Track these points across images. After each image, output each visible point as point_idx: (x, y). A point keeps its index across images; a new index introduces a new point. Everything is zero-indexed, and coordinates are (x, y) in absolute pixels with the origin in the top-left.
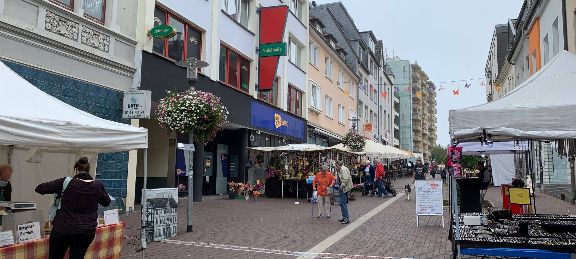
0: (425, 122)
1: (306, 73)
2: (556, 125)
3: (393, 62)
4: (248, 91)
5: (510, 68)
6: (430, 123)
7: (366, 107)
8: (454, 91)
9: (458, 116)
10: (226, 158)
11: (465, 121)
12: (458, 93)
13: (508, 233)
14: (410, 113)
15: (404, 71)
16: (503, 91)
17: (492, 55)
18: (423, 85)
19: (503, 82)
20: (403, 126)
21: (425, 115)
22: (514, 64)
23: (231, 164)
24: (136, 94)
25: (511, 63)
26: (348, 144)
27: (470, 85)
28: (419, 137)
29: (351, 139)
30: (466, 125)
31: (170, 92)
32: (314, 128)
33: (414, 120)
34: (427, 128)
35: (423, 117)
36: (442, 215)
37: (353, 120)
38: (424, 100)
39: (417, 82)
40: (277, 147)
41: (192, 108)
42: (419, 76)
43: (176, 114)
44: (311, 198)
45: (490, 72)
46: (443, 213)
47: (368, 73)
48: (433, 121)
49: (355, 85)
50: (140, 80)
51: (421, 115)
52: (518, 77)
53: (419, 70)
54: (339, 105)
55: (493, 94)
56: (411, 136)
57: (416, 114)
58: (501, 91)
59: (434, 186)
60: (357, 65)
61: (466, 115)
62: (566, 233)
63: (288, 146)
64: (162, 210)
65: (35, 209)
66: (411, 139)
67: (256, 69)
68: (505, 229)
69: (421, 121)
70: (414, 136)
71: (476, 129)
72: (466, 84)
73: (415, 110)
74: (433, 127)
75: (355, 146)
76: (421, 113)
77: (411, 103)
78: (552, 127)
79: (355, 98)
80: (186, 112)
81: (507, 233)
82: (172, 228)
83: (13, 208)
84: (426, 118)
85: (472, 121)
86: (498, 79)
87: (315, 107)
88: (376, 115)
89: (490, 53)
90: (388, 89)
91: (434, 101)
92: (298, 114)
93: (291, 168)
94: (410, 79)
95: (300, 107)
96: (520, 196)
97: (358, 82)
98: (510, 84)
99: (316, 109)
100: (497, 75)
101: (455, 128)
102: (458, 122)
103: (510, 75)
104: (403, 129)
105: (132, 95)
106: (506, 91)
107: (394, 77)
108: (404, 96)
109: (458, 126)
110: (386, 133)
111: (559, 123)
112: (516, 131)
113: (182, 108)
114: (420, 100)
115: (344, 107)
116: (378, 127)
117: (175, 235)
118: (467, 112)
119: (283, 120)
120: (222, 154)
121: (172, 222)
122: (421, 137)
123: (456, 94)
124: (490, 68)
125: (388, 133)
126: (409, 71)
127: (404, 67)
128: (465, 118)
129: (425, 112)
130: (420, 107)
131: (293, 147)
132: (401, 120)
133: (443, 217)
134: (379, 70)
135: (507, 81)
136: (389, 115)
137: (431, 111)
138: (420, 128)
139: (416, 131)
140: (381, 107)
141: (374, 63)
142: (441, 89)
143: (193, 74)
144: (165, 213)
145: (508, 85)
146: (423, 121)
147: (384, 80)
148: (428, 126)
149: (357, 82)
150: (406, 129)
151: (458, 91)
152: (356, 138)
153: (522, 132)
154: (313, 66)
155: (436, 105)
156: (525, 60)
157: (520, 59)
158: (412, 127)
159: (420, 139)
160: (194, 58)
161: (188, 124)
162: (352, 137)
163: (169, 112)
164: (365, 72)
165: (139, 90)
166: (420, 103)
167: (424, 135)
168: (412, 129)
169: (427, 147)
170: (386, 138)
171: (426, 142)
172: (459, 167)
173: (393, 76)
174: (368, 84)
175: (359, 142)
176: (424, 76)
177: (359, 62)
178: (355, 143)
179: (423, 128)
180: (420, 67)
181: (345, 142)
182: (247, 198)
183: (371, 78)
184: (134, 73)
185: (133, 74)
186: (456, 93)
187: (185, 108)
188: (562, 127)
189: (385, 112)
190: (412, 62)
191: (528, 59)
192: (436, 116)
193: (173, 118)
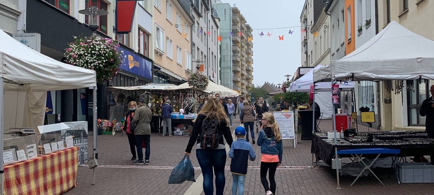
0: (244, 63)
1: (152, 16)
2: (395, 71)
3: (215, 4)
4: (106, 32)
5: (325, 18)
6: (247, 64)
7: (198, 49)
8: (279, 37)
9: (336, 65)
10: (85, 97)
11: (341, 68)
12: (283, 38)
13: (362, 141)
14: (231, 55)
15: (225, 14)
16: (318, 37)
17: (308, 4)
18: (242, 28)
19: (319, 30)
20: (224, 67)
21: (243, 56)
22: (330, 15)
23: (89, 103)
24: (26, 36)
25: (328, 14)
26: (194, 83)
27: (293, 32)
28: (238, 77)
29: (197, 80)
30: (342, 71)
31: (76, 37)
32: (160, 69)
33: (234, 62)
34: (245, 69)
35: (241, 58)
36: (294, 138)
37: (197, 62)
38: (242, 42)
39: (236, 25)
40: (139, 86)
41: (102, 52)
42: (238, 19)
43: (88, 57)
44: (174, 132)
45: (306, 19)
46: (294, 137)
47: (200, 16)
48: (249, 62)
49: (189, 27)
50: (25, 23)
51: (240, 56)
52: (333, 27)
53: (239, 14)
54: (178, 47)
55: (308, 39)
56: (231, 76)
57: (236, 56)
58: (316, 38)
59: (288, 116)
60: (191, 8)
61: (341, 64)
62: (394, 140)
63: (147, 85)
64: (78, 139)
65: (34, 134)
66: (231, 79)
67: (114, 12)
68: (359, 139)
69: (240, 62)
70: (234, 76)
71: (348, 73)
72: (290, 31)
73: (235, 52)
74: (250, 68)
75: (199, 86)
76: (240, 54)
77: (232, 45)
78: (392, 73)
79: (189, 40)
80: (96, 55)
81: (360, 141)
82: (85, 155)
83: (24, 133)
84: (244, 59)
85: (345, 68)
86: (315, 27)
87: (159, 48)
88: (205, 56)
89: (306, 3)
90: (215, 31)
91: (251, 44)
92: (146, 55)
93: (154, 105)
94: (230, 22)
95: (147, 49)
96: (368, 117)
97: (192, 25)
98: (325, 32)
99: (160, 50)
100: (313, 23)
101: (335, 73)
102: (336, 69)
103: (326, 24)
104: (224, 69)
105: (21, 37)
106: (321, 37)
107: (219, 21)
108: (226, 38)
109: (336, 71)
110: (213, 74)
111: (397, 70)
112: (372, 75)
113: (93, 52)
114: (239, 42)
115: (181, 49)
116: (207, 68)
117: (87, 161)
118: (342, 62)
119: (135, 61)
120: (81, 94)
121: (85, 150)
122: (240, 77)
123: (281, 40)
124: (305, 16)
125: (214, 73)
126: (229, 13)
127: (225, 10)
128: (341, 66)
129: (244, 54)
130: (239, 49)
131: (154, 86)
132: (222, 61)
133: (294, 140)
134: (207, 13)
135: (322, 29)
136: (215, 56)
137: (249, 53)
138: (239, 69)
139: (235, 72)
140: (209, 49)
141: (203, 7)
142: (269, 34)
143: (95, 22)
144: (80, 143)
145: (323, 32)
146: (242, 62)
147: (212, 23)
148: (246, 67)
149: (190, 25)
150: (227, 70)
151: (283, 36)
152: (200, 79)
153: (376, 75)
154: (157, 9)
155: (252, 47)
156: (340, 13)
157: (335, 11)
158: (232, 68)
159: (239, 79)
160: (95, 7)
161: (98, 66)
162: (197, 77)
163: (80, 55)
164: (197, 15)
165: (25, 32)
166: (239, 45)
167: (242, 75)
168: (232, 69)
169: (245, 87)
170: (213, 78)
171: (244, 82)
172: (337, 98)
173: (219, 19)
174: (199, 27)
175: (204, 82)
176: (242, 19)
177: (192, 5)
178: (200, 83)
179: (241, 69)
180: (240, 11)
181: (191, 82)
182: (114, 133)
183: (201, 21)
184: (18, 15)
185: (17, 17)
186: (281, 38)
187: (95, 52)
188: (399, 72)
189: (212, 53)
190: (232, 6)
191: (343, 12)
192: (252, 57)
193: (85, 61)
